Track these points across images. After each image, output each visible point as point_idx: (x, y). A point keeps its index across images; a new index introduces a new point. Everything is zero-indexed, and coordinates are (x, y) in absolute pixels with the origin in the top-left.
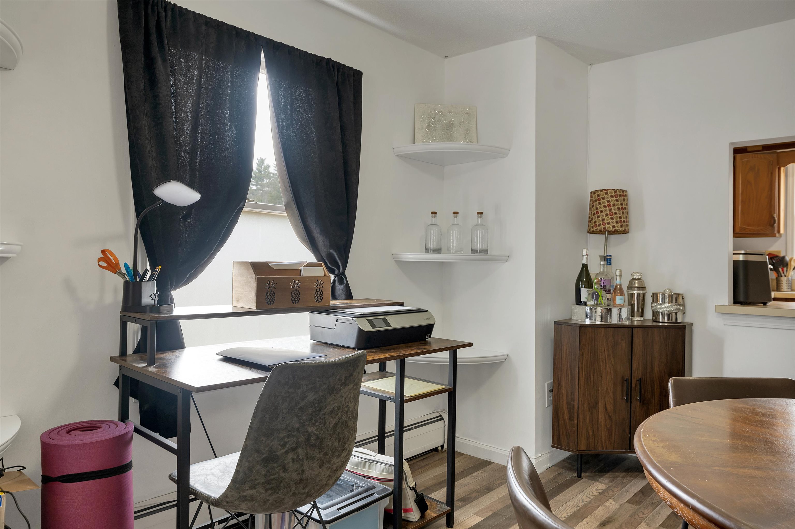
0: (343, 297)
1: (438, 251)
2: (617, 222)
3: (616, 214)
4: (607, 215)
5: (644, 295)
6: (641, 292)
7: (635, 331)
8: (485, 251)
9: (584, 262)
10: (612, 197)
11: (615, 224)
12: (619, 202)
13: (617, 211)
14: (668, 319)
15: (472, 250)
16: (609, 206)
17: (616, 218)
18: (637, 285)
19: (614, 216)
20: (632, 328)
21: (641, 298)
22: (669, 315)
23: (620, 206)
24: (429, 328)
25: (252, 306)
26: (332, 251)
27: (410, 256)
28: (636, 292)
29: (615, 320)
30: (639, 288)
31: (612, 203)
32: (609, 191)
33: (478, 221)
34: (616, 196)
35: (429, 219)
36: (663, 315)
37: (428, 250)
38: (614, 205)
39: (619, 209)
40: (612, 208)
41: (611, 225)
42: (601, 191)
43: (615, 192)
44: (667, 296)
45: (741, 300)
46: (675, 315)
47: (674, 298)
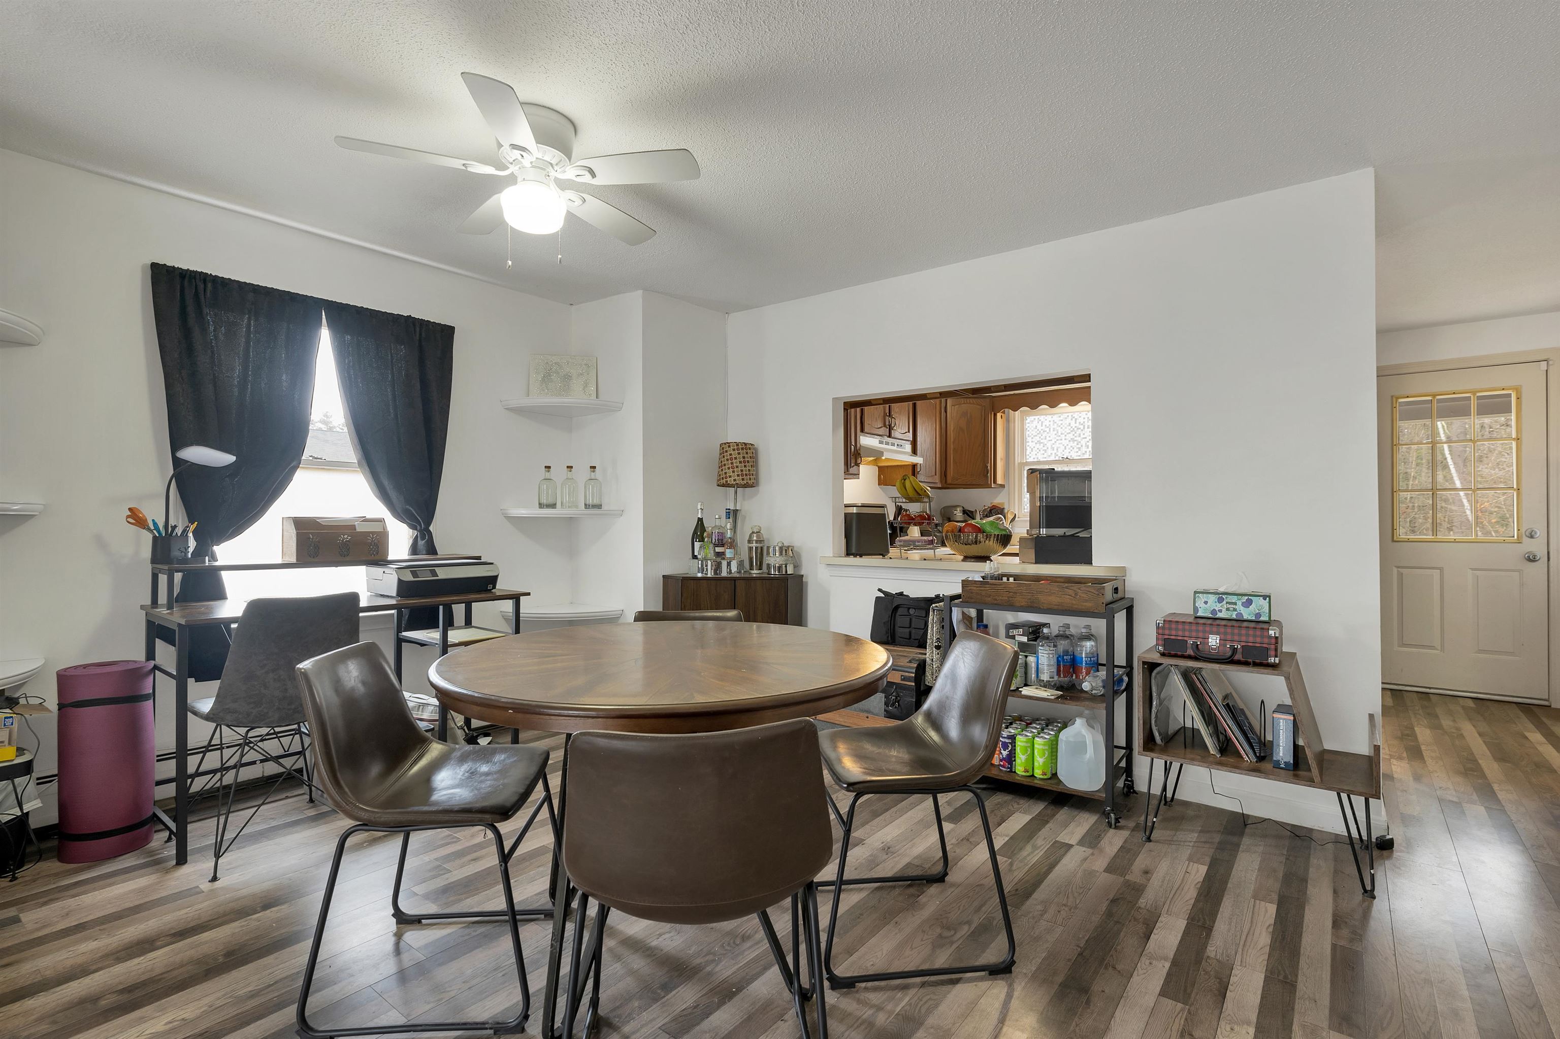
0: (424, 552)
1: (553, 506)
2: (738, 475)
3: (737, 467)
4: (729, 468)
5: (761, 548)
6: (758, 545)
7: (738, 583)
8: (599, 506)
9: (700, 516)
10: (734, 450)
11: (736, 478)
12: (741, 456)
13: (738, 464)
14: (779, 571)
15: (585, 505)
16: (731, 459)
17: (738, 472)
18: (755, 538)
19: (735, 469)
20: (735, 580)
21: (759, 551)
22: (780, 568)
23: (742, 460)
24: (493, 580)
25: (293, 560)
26: (408, 507)
27: (522, 512)
28: (754, 545)
29: (724, 574)
30: (757, 542)
31: (733, 456)
32: (731, 444)
33: (591, 475)
34: (738, 449)
36: (774, 567)
37: (541, 506)
38: (736, 458)
39: (740, 462)
40: (734, 461)
41: (732, 479)
42: (725, 444)
43: (737, 445)
44: (777, 548)
45: (854, 551)
46: (786, 567)
47: (784, 550)
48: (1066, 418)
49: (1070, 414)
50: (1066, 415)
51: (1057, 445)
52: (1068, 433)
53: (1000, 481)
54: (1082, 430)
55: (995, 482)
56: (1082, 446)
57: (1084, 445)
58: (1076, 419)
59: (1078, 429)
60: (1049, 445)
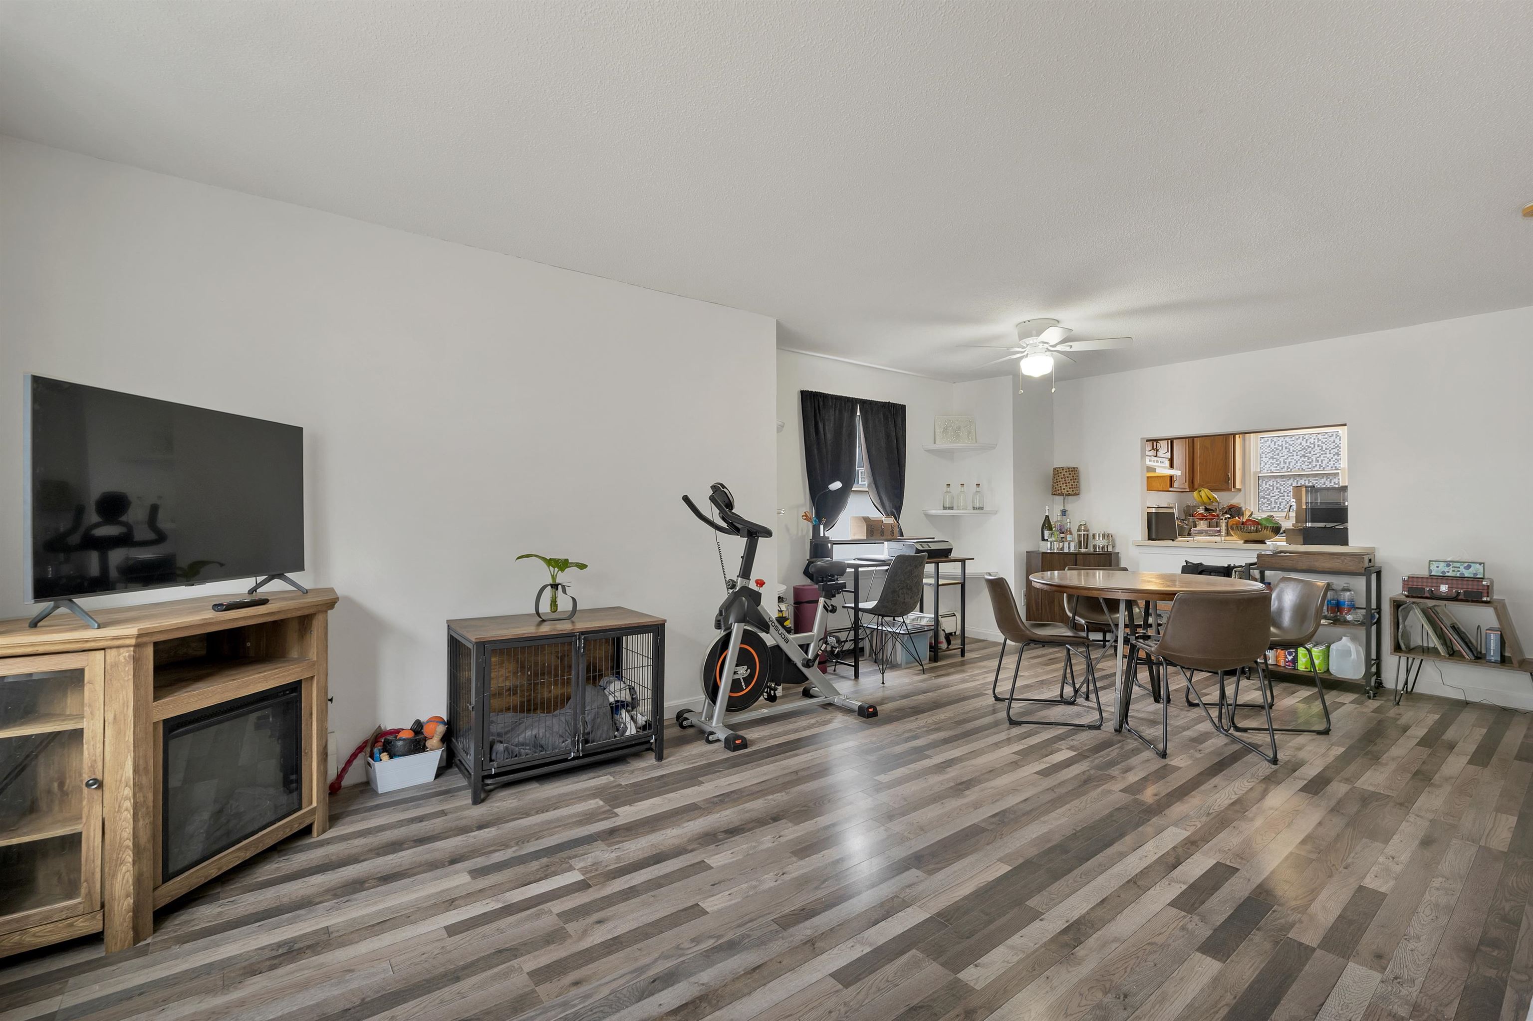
0: (899, 533)
1: (951, 508)
2: (1070, 488)
3: (1069, 483)
4: (1063, 484)
5: (1088, 535)
6: (1085, 533)
7: (1078, 556)
8: (982, 508)
9: (1047, 514)
10: (1066, 472)
11: (1068, 489)
12: (1072, 475)
13: (1069, 481)
14: (1102, 550)
15: (973, 507)
16: (1065, 478)
17: (1069, 486)
18: (1083, 528)
19: (1068, 484)
20: (1076, 555)
21: (1086, 537)
22: (1103, 548)
23: (1072, 478)
24: (950, 550)
25: (863, 537)
26: (893, 510)
27: (935, 512)
28: (1082, 533)
29: (1067, 550)
30: (1084, 531)
31: (1066, 476)
32: (1064, 468)
33: (977, 489)
34: (1069, 471)
35: (945, 488)
36: (1099, 548)
37: (945, 508)
38: (1068, 477)
39: (1071, 480)
40: (1066, 479)
41: (1066, 490)
42: (1059, 468)
43: (1069, 469)
44: (1101, 535)
45: (1154, 537)
46: (1107, 547)
47: (1106, 536)
48: (1297, 439)
49: (1301, 436)
50: (1297, 437)
51: (1289, 460)
52: (1299, 451)
53: (1238, 486)
54: (1312, 448)
55: (1234, 487)
56: (1312, 461)
57: (1314, 459)
58: (1307, 440)
59: (1309, 447)
60: (1282, 459)
